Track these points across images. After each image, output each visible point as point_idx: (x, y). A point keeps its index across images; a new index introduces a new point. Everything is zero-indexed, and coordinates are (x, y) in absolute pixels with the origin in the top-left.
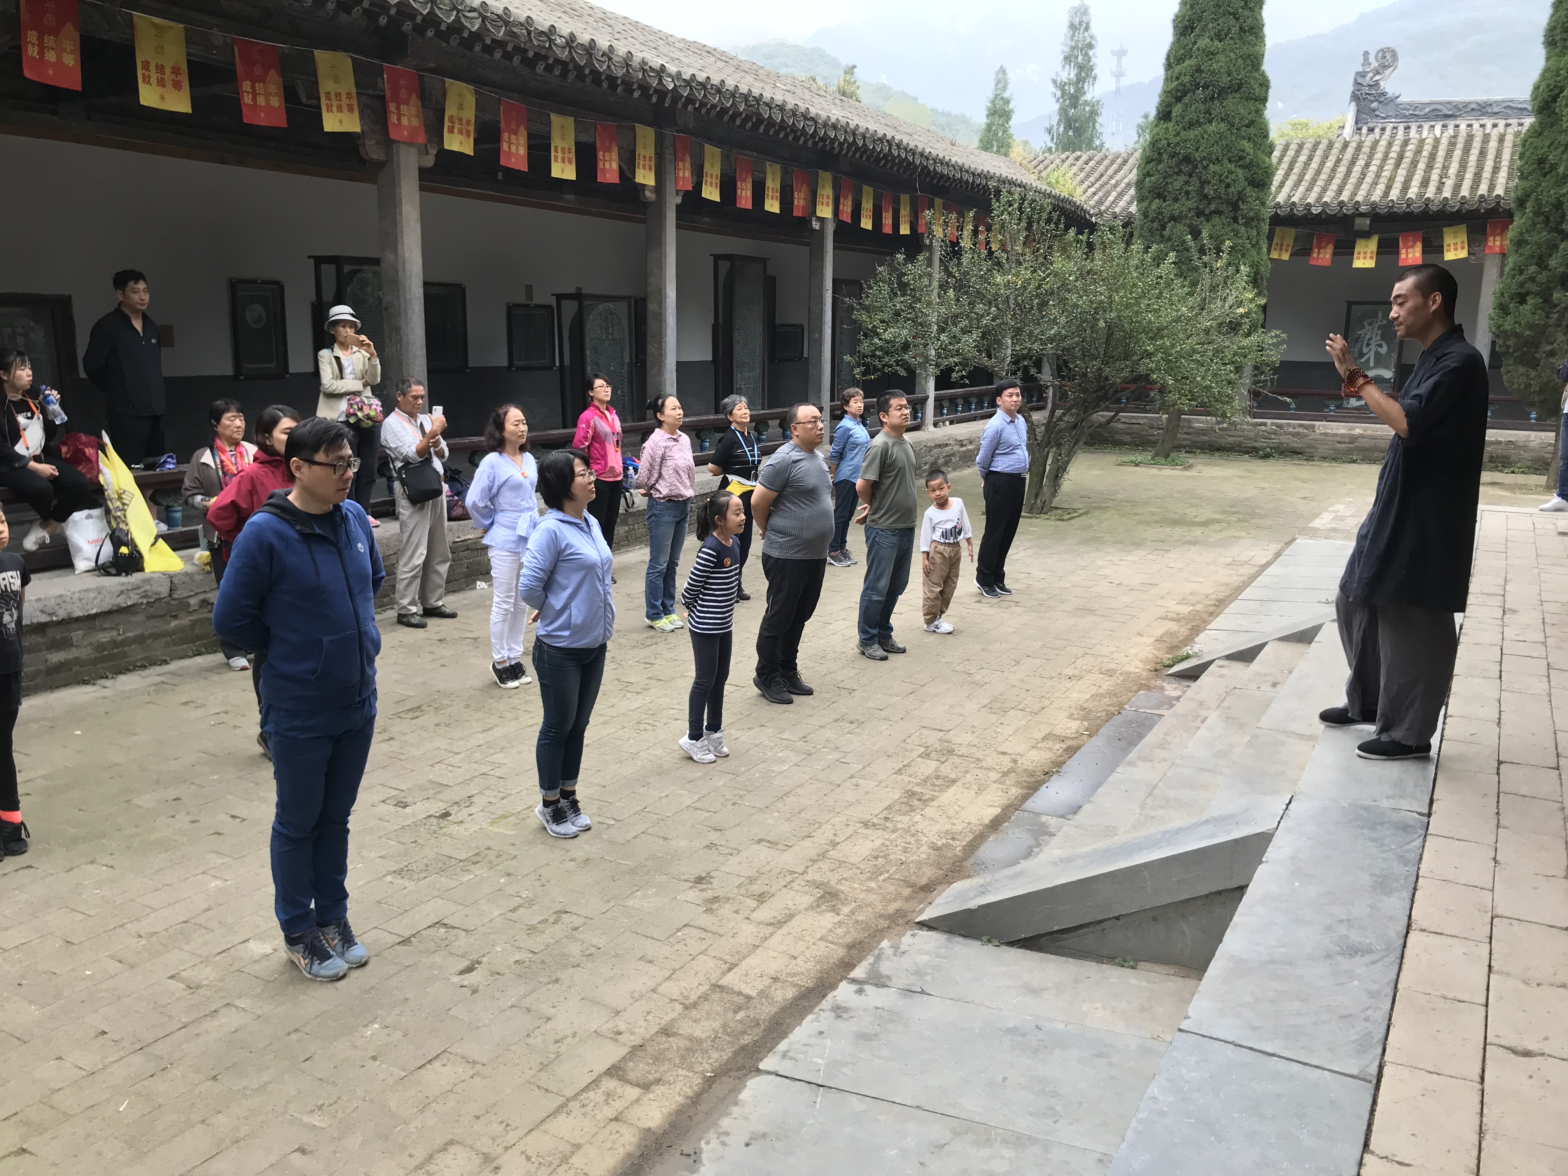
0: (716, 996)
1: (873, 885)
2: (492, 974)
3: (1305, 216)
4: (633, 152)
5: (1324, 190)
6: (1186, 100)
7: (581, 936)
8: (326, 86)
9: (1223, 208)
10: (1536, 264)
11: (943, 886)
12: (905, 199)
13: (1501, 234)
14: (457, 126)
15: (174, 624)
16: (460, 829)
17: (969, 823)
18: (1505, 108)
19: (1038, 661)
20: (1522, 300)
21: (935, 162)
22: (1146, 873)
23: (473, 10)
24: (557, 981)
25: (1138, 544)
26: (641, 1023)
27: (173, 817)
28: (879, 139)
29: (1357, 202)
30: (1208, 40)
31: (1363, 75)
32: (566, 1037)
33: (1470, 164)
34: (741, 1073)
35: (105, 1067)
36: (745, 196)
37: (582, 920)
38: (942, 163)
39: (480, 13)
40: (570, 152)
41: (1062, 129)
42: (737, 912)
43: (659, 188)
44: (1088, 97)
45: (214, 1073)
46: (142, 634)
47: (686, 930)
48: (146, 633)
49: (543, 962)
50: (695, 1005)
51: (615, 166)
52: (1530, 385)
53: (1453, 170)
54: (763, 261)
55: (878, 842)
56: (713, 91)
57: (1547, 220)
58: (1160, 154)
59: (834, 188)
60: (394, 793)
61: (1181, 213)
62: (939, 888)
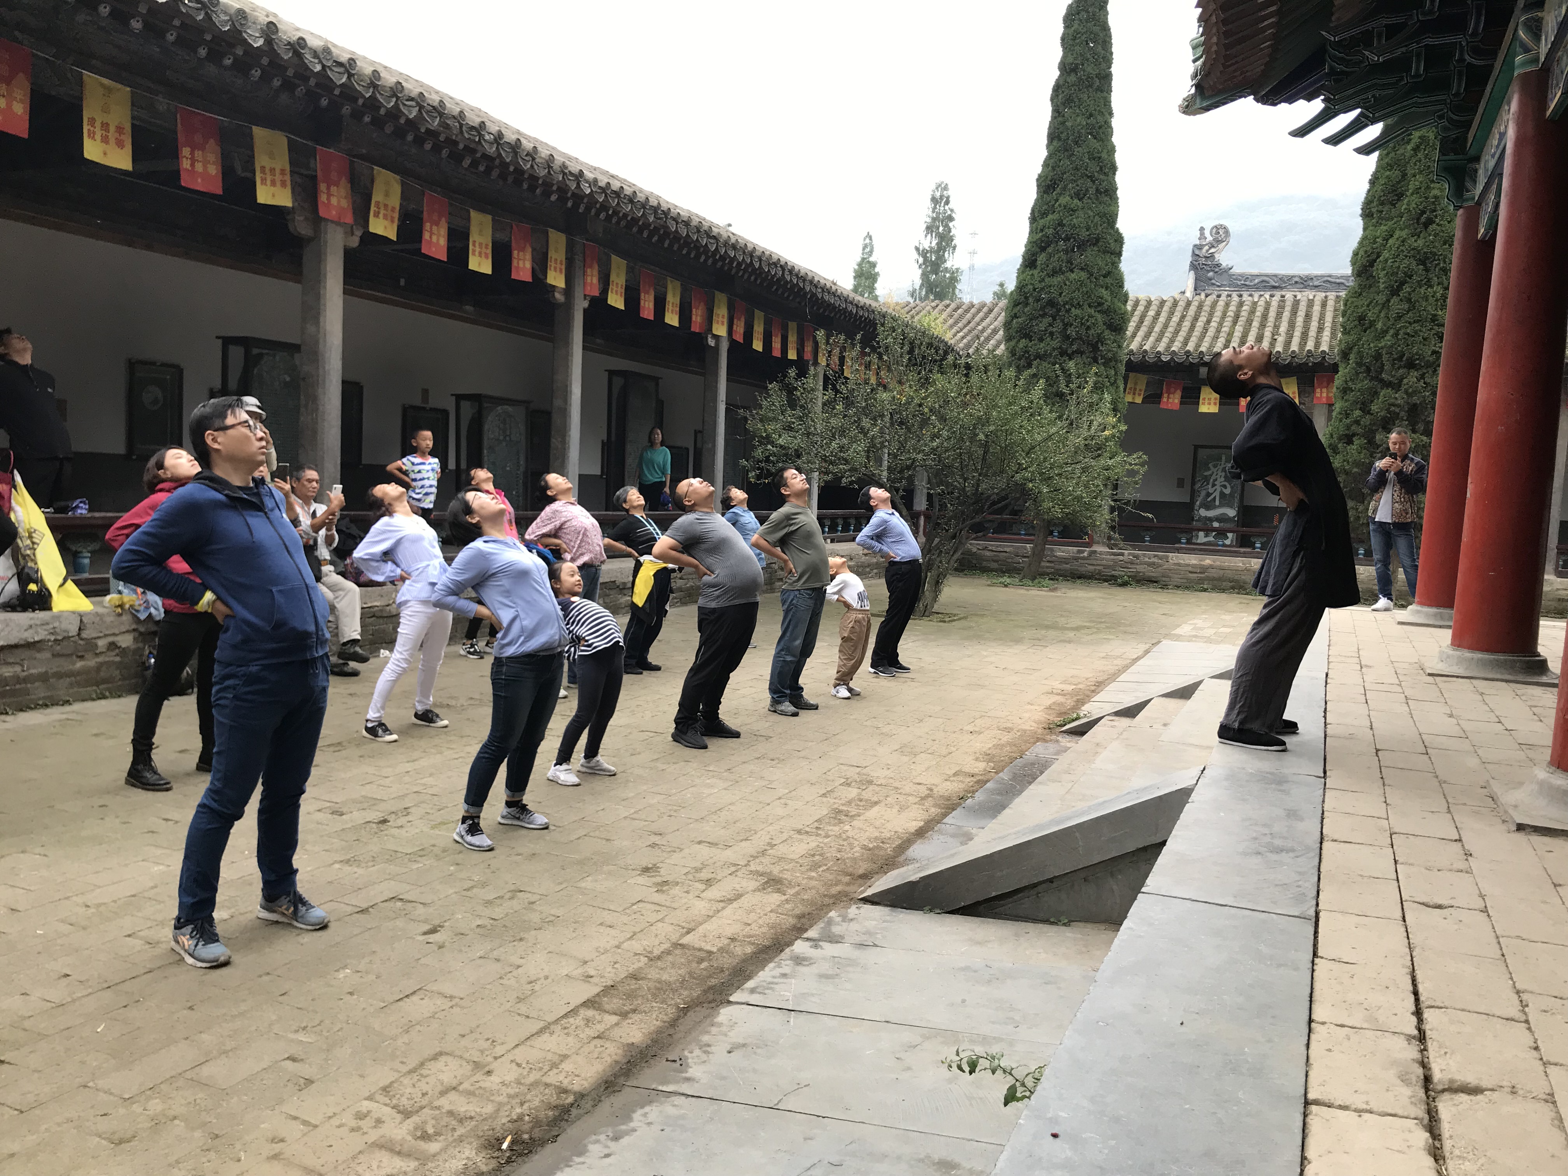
0: (678, 952)
1: (813, 874)
2: (456, 935)
3: (1155, 364)
4: (546, 255)
5: (1172, 341)
6: (1050, 250)
7: (539, 909)
8: (261, 160)
9: (1084, 348)
10: (1360, 409)
11: (880, 875)
12: (793, 326)
13: (1327, 387)
14: (382, 212)
15: (79, 664)
16: (403, 832)
17: (896, 832)
18: (1324, 282)
19: (940, 720)
20: (1350, 442)
21: (823, 291)
22: (1077, 834)
23: (412, 99)
24: (521, 940)
25: (1018, 641)
26: (609, 969)
27: (102, 819)
28: (774, 263)
29: (1202, 352)
30: (1068, 198)
31: (1199, 247)
32: (539, 979)
33: (1297, 324)
34: (713, 1005)
35: (74, 1001)
36: (647, 308)
37: (539, 897)
38: (829, 293)
39: (418, 103)
40: (486, 248)
41: (924, 293)
42: (688, 892)
43: (569, 291)
44: (948, 265)
45: (189, 1004)
46: (46, 672)
47: (641, 905)
48: (50, 671)
49: (505, 926)
50: (659, 958)
51: (528, 265)
52: (1359, 517)
53: (1283, 328)
54: (656, 380)
55: (813, 845)
56: (625, 201)
57: (1368, 370)
58: (1026, 298)
59: (729, 309)
60: (328, 804)
61: (1046, 351)
62: (876, 876)
